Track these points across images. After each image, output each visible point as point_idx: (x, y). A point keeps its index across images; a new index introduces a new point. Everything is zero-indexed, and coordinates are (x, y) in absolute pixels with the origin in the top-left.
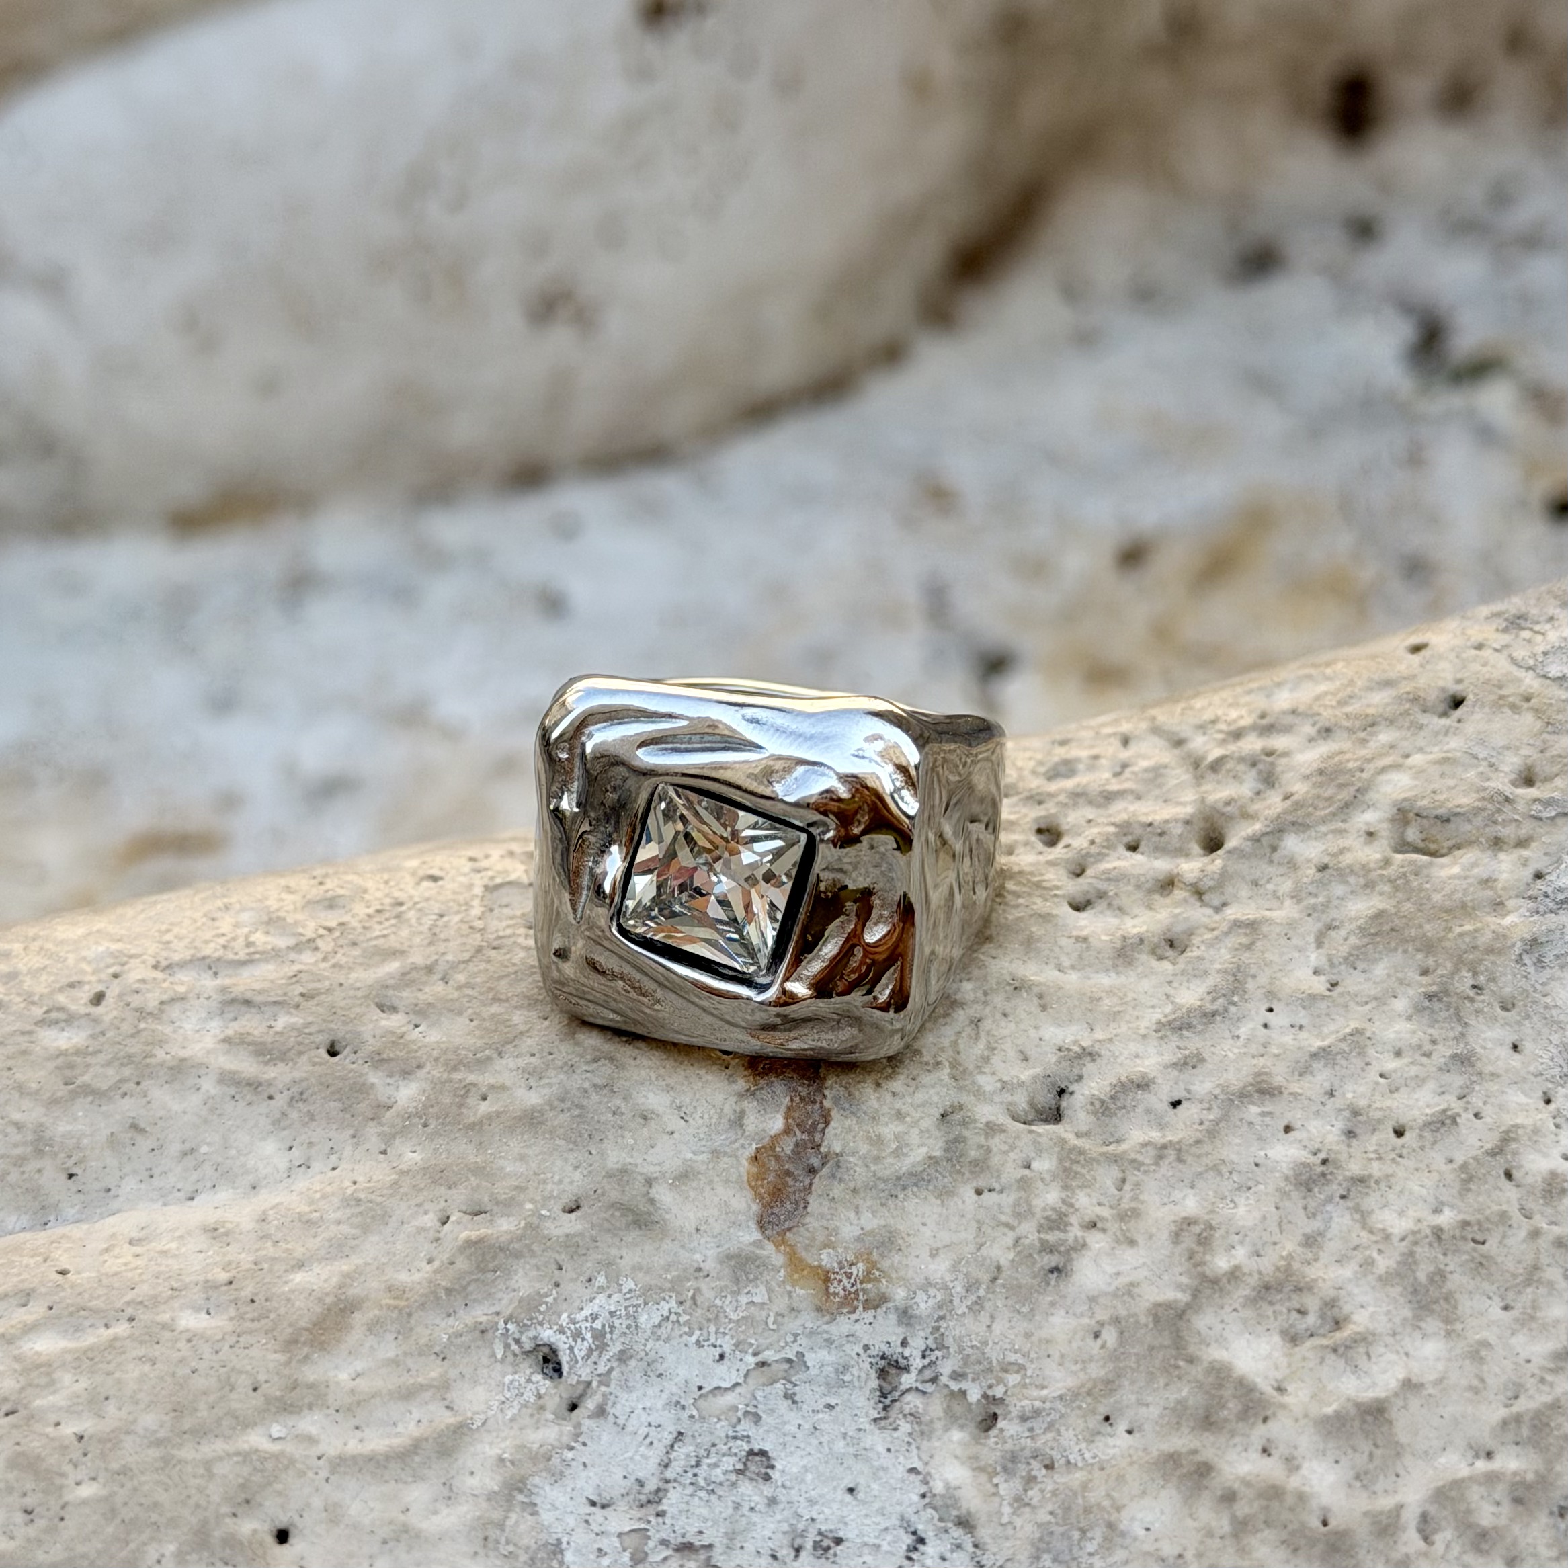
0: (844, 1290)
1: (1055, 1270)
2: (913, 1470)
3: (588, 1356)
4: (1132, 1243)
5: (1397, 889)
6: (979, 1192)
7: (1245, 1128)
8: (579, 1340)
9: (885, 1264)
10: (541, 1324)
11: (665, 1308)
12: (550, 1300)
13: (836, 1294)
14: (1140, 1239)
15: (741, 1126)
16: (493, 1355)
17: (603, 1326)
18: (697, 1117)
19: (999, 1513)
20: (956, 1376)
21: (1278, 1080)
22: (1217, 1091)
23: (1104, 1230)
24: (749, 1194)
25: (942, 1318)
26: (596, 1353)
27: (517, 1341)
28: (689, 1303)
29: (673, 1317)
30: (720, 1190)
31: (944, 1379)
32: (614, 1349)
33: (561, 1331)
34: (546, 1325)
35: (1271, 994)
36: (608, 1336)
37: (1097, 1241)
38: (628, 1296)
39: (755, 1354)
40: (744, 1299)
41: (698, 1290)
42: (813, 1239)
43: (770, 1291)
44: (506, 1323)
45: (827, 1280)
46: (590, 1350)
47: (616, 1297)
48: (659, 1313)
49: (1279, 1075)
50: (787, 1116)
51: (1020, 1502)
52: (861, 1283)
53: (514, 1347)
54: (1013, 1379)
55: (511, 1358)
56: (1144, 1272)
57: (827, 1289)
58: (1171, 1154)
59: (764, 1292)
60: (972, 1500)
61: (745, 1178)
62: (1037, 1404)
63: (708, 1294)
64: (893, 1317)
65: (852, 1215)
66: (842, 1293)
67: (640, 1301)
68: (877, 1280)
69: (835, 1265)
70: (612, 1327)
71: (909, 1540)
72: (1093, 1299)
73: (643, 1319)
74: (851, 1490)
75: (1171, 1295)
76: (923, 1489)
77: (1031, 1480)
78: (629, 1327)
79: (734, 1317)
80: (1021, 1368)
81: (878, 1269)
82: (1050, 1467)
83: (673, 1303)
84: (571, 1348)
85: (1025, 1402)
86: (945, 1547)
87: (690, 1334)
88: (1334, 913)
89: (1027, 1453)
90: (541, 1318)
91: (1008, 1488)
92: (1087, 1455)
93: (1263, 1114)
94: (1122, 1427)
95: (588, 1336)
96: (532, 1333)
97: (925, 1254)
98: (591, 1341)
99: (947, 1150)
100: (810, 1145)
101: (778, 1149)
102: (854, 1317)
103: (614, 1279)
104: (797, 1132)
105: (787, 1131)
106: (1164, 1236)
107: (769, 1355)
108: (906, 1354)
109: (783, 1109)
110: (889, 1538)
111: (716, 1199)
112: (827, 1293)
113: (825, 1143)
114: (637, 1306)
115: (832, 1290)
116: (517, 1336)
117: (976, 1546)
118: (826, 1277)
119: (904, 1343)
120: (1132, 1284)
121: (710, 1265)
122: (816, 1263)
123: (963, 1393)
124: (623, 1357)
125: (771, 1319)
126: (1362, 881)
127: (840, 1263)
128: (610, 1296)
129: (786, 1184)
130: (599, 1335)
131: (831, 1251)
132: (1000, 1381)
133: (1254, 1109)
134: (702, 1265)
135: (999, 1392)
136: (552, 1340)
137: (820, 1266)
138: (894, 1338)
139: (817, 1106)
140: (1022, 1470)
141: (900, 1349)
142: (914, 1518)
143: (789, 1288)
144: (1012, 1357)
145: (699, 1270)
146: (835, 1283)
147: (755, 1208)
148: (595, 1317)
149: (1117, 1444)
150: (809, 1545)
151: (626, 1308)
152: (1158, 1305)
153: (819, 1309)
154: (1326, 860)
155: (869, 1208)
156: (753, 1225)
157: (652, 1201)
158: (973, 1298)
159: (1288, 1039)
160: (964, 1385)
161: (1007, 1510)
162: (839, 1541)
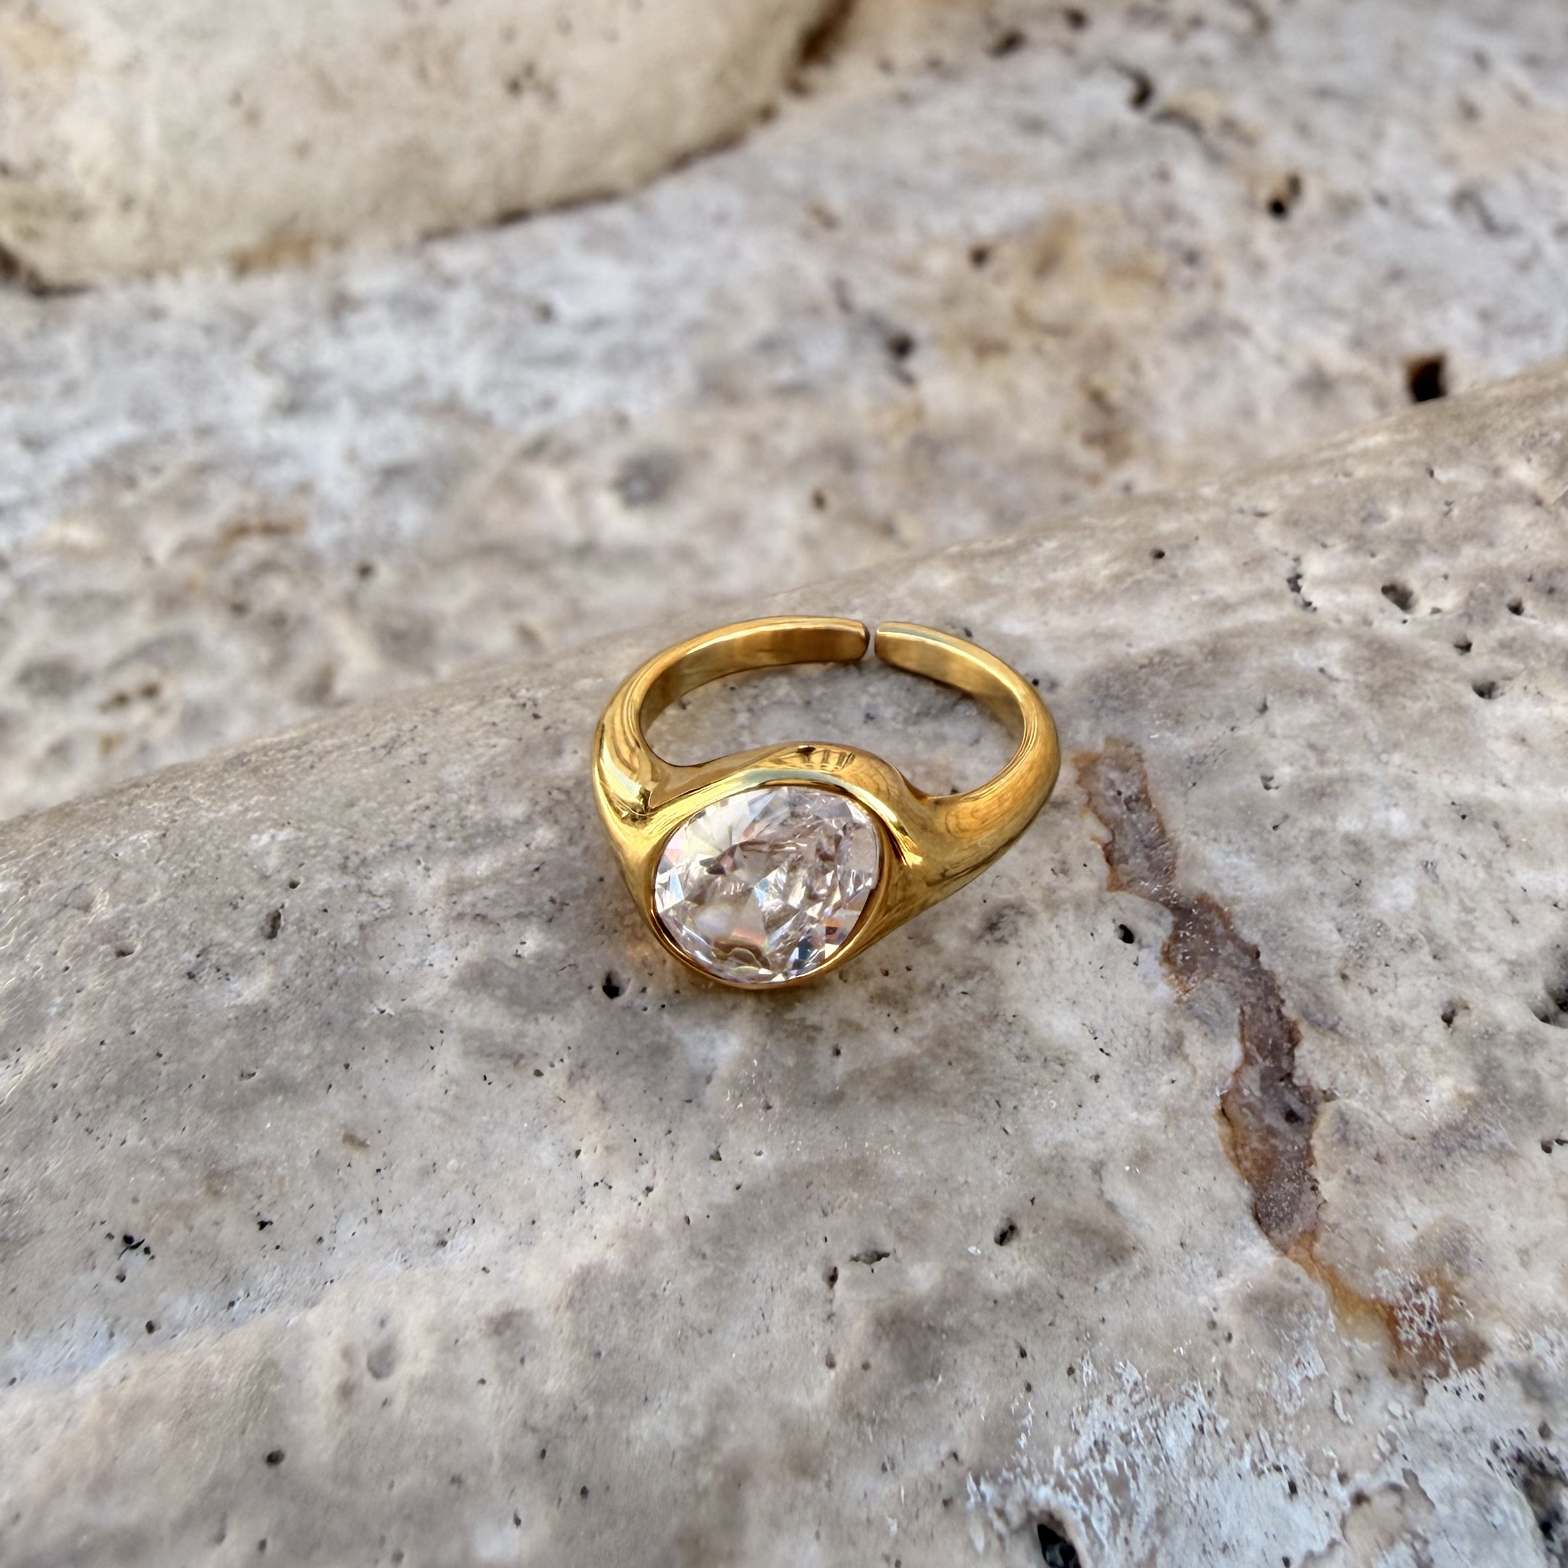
0: (1421, 1334)
3: (1115, 1528)
6: (1547, 1149)
8: (1094, 1501)
9: (1465, 1286)
10: (1028, 1474)
11: (1191, 1411)
12: (1028, 1421)
13: (1409, 1344)
15: (1186, 1058)
16: (970, 1544)
17: (1120, 1465)
18: (1120, 1047)
24: (1232, 1172)
26: (1123, 1524)
27: (1001, 1513)
28: (1219, 1391)
29: (1208, 1425)
30: (1196, 1174)
32: (1147, 1507)
33: (1061, 1486)
34: (1037, 1477)
36: (1133, 1484)
38: (1136, 1397)
39: (1343, 1478)
40: (1296, 1379)
41: (1226, 1366)
42: (1353, 1252)
43: (1323, 1353)
44: (978, 1483)
45: (1392, 1322)
46: (1115, 1518)
47: (1120, 1400)
48: (1188, 1423)
50: (1242, 1040)
52: (1441, 1319)
53: (999, 1525)
55: (996, 1544)
57: (1395, 1339)
59: (1318, 1359)
61: (1221, 1149)
63: (1243, 1372)
64: (1514, 1387)
65: (1391, 1204)
66: (1418, 1340)
67: (1157, 1405)
68: (1459, 1312)
69: (1399, 1295)
70: (1133, 1466)
73: (1170, 1440)
78: (1156, 1461)
79: (1289, 1410)
81: (1457, 1295)
83: (1201, 1398)
84: (1086, 1520)
87: (1241, 1454)
90: (1024, 1462)
95: (1104, 1489)
96: (1018, 1495)
97: (1514, 1264)
98: (1111, 1500)
99: (1482, 1083)
100: (1278, 1075)
101: (1246, 1092)
102: (1451, 1383)
103: (1107, 1367)
104: (1260, 1060)
105: (1248, 1059)
107: (1361, 1479)
108: (1553, 1450)
109: (1236, 1029)
111: (1193, 1189)
112: (1397, 1343)
113: (1298, 1072)
114: (1155, 1416)
115: (1403, 1337)
116: (999, 1504)
118: (1389, 1318)
119: (1544, 1432)
121: (1228, 1317)
122: (1373, 1296)
124: (1161, 1521)
125: (1339, 1406)
127: (1403, 1290)
128: (1110, 1401)
129: (1274, 1149)
130: (1119, 1485)
131: (1386, 1272)
134: (1216, 1317)
136: (1053, 1504)
137: (1378, 1300)
138: (1527, 1425)
139: (1274, 1016)
141: (1539, 1443)
143: (1347, 1343)
145: (1213, 1325)
146: (1406, 1325)
147: (1246, 1194)
148: (1101, 1447)
151: (1142, 1423)
153: (1394, 1372)
155: (1411, 1187)
156: (1251, 1225)
157: (1111, 1207)
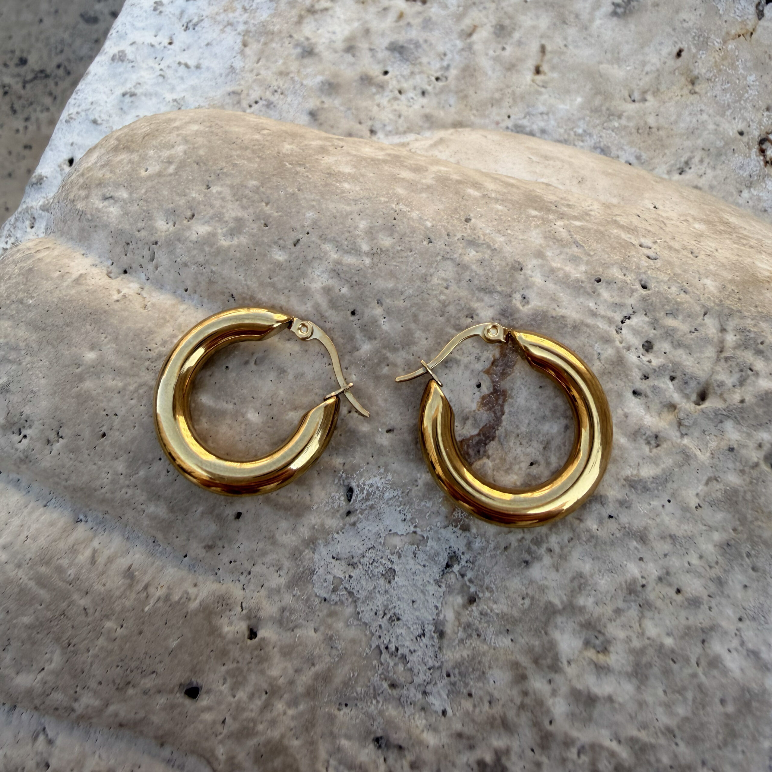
0: (458, 516)
1: (527, 562)
2: (436, 607)
4: (557, 570)
5: (751, 483)
7: (626, 549)
8: (362, 493)
10: (354, 479)
11: (396, 493)
12: (362, 469)
13: (454, 516)
14: (561, 570)
17: (372, 491)
19: (454, 641)
20: (470, 581)
21: (651, 537)
22: (627, 526)
23: (552, 557)
25: (479, 554)
26: (364, 501)
27: (343, 481)
28: (405, 494)
29: (397, 498)
31: (466, 578)
32: (371, 502)
33: (358, 486)
34: (355, 481)
35: (673, 495)
36: (372, 496)
37: (547, 560)
38: (387, 482)
39: (415, 527)
40: (423, 503)
41: (411, 490)
43: (433, 504)
45: (454, 510)
46: (363, 499)
47: (383, 480)
48: (393, 494)
49: (653, 533)
50: (481, 430)
51: (462, 641)
52: (465, 517)
54: (487, 594)
55: (339, 485)
56: (554, 584)
57: (452, 513)
58: (594, 541)
59: (431, 503)
60: (449, 629)
62: (489, 611)
64: (466, 542)
66: (456, 517)
67: (389, 486)
68: (470, 519)
70: (375, 493)
71: (420, 631)
72: (531, 582)
73: (386, 494)
74: (413, 602)
75: (556, 601)
76: (435, 617)
77: (470, 636)
78: (380, 496)
80: (492, 591)
82: (479, 635)
83: (400, 492)
85: (486, 607)
86: (429, 643)
87: (399, 506)
88: (721, 475)
89: (474, 627)
90: (355, 476)
91: (461, 634)
92: (493, 641)
93: (636, 548)
94: (510, 637)
95: (365, 493)
96: (349, 481)
98: (365, 495)
100: (483, 442)
101: (471, 441)
102: (455, 529)
103: (386, 472)
104: (482, 437)
105: (478, 435)
106: (570, 575)
107: (418, 530)
108: (462, 557)
110: (415, 627)
113: (488, 446)
114: (387, 488)
115: (454, 514)
116: (344, 479)
117: (440, 648)
119: (463, 553)
120: (547, 587)
121: (420, 482)
123: (469, 587)
124: (372, 507)
125: (428, 514)
126: (741, 468)
128: (381, 479)
130: (369, 494)
132: (483, 592)
133: (635, 543)
135: (481, 595)
136: (354, 487)
138: (461, 549)
140: (470, 631)
141: (461, 554)
142: (426, 626)
143: (440, 505)
144: (492, 586)
145: (416, 481)
148: (371, 486)
149: (505, 642)
150: (388, 616)
152: (550, 602)
153: (445, 518)
154: (735, 446)
158: (494, 552)
159: (667, 519)
160: (471, 585)
161: (457, 642)
162: (398, 619)
